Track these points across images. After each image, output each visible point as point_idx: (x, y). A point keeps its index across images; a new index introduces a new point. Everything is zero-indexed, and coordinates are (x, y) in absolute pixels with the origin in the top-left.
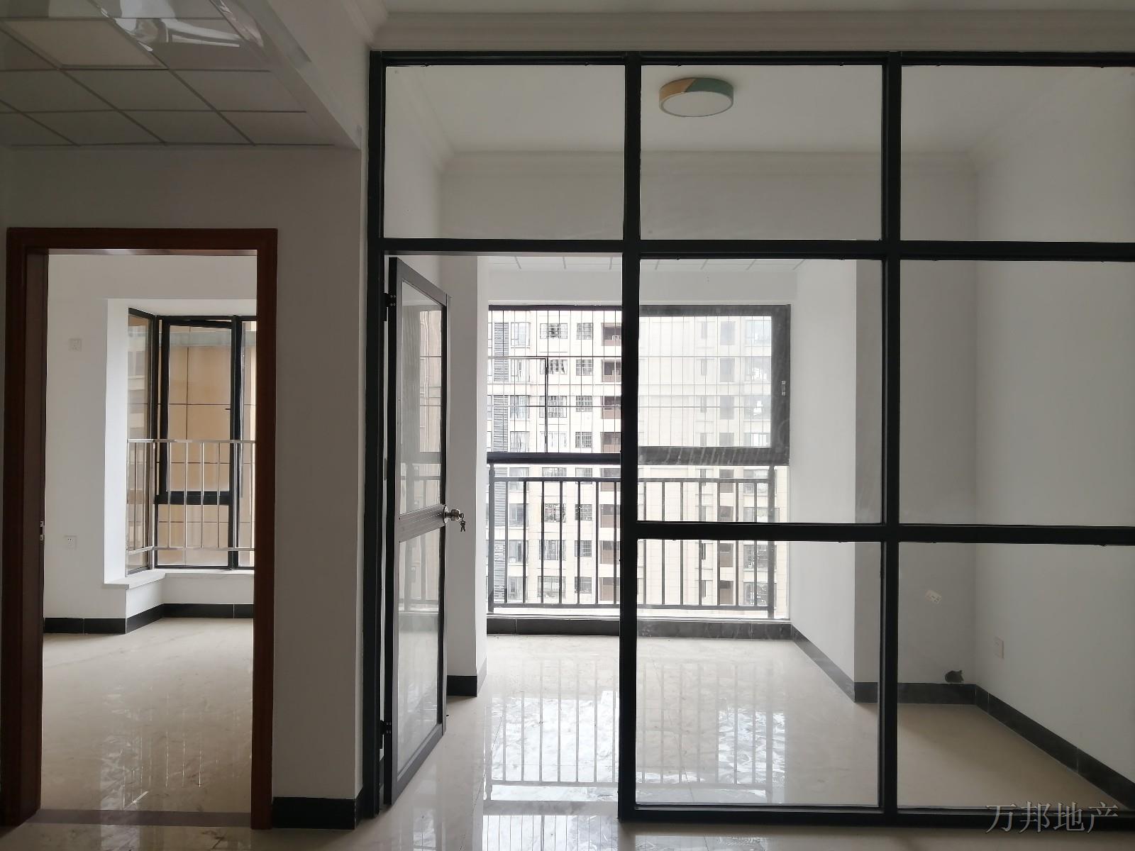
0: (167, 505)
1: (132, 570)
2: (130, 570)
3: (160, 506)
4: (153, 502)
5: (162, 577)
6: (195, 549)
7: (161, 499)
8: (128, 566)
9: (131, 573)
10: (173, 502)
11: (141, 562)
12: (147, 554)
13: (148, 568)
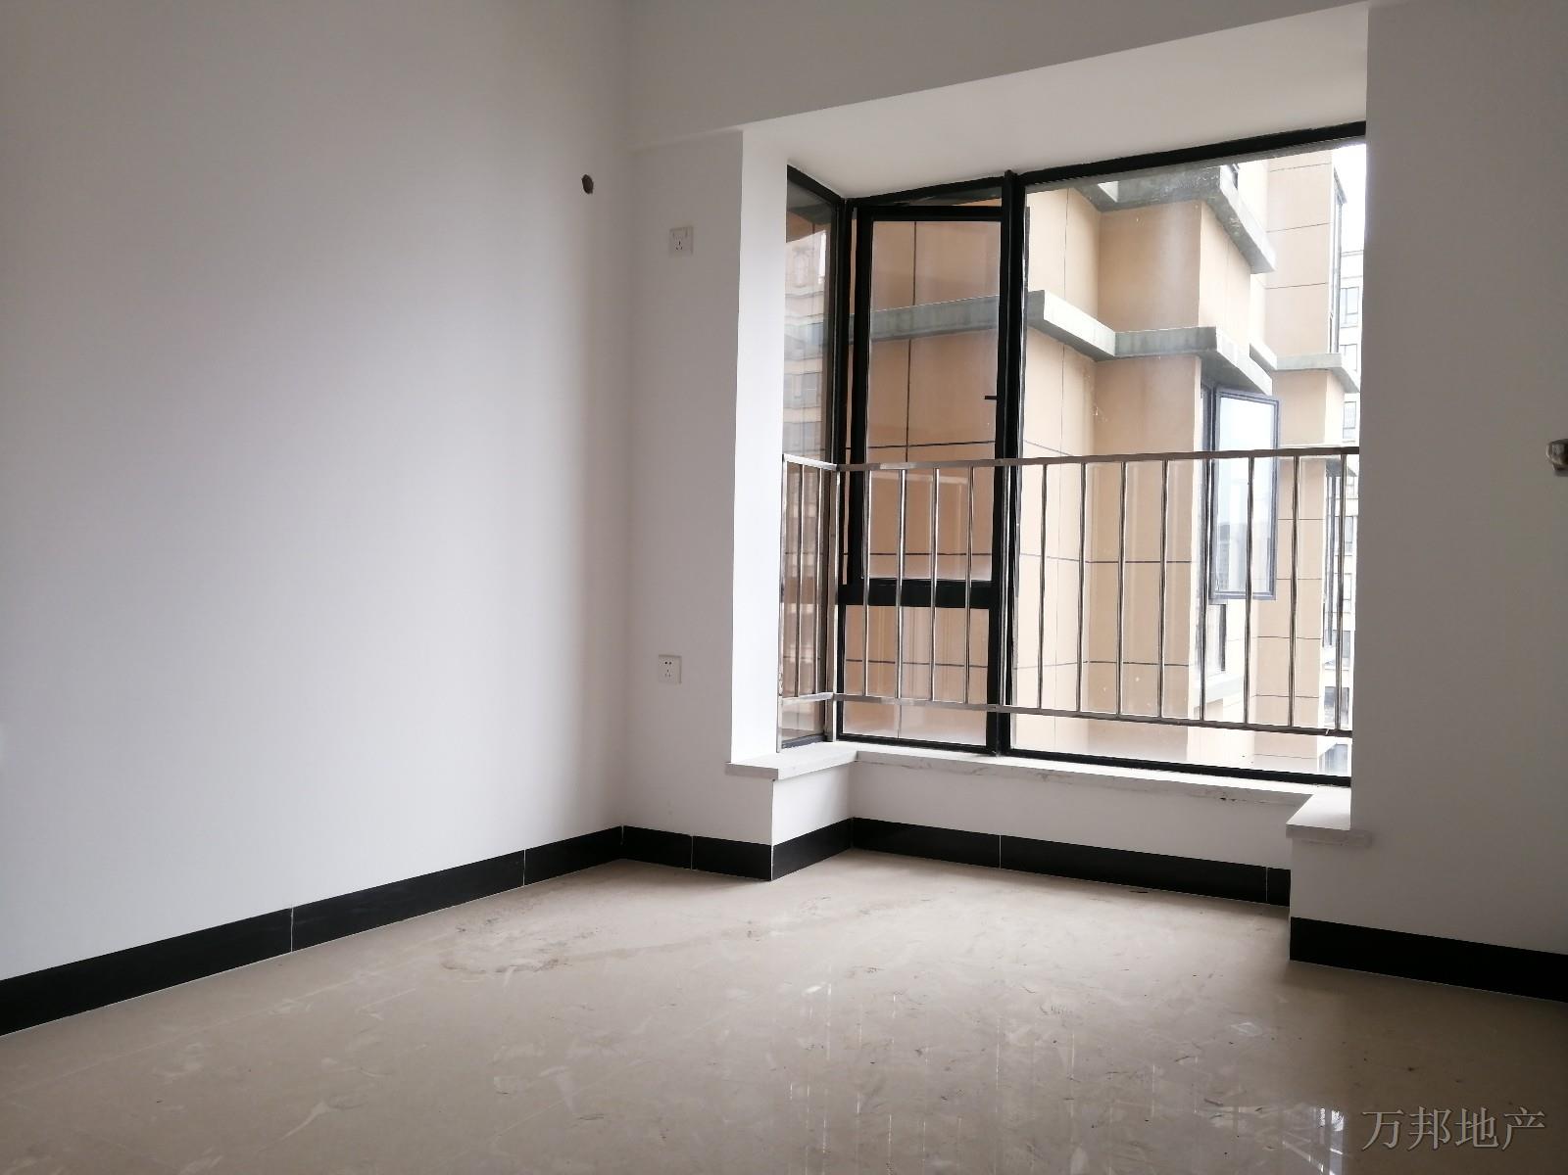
0: (862, 608)
1: (792, 740)
2: (786, 738)
3: (849, 608)
4: (834, 600)
5: (849, 758)
6: (917, 704)
7: (850, 592)
8: (784, 731)
9: (787, 745)
10: (874, 602)
11: (809, 727)
12: (822, 708)
13: (825, 737)
